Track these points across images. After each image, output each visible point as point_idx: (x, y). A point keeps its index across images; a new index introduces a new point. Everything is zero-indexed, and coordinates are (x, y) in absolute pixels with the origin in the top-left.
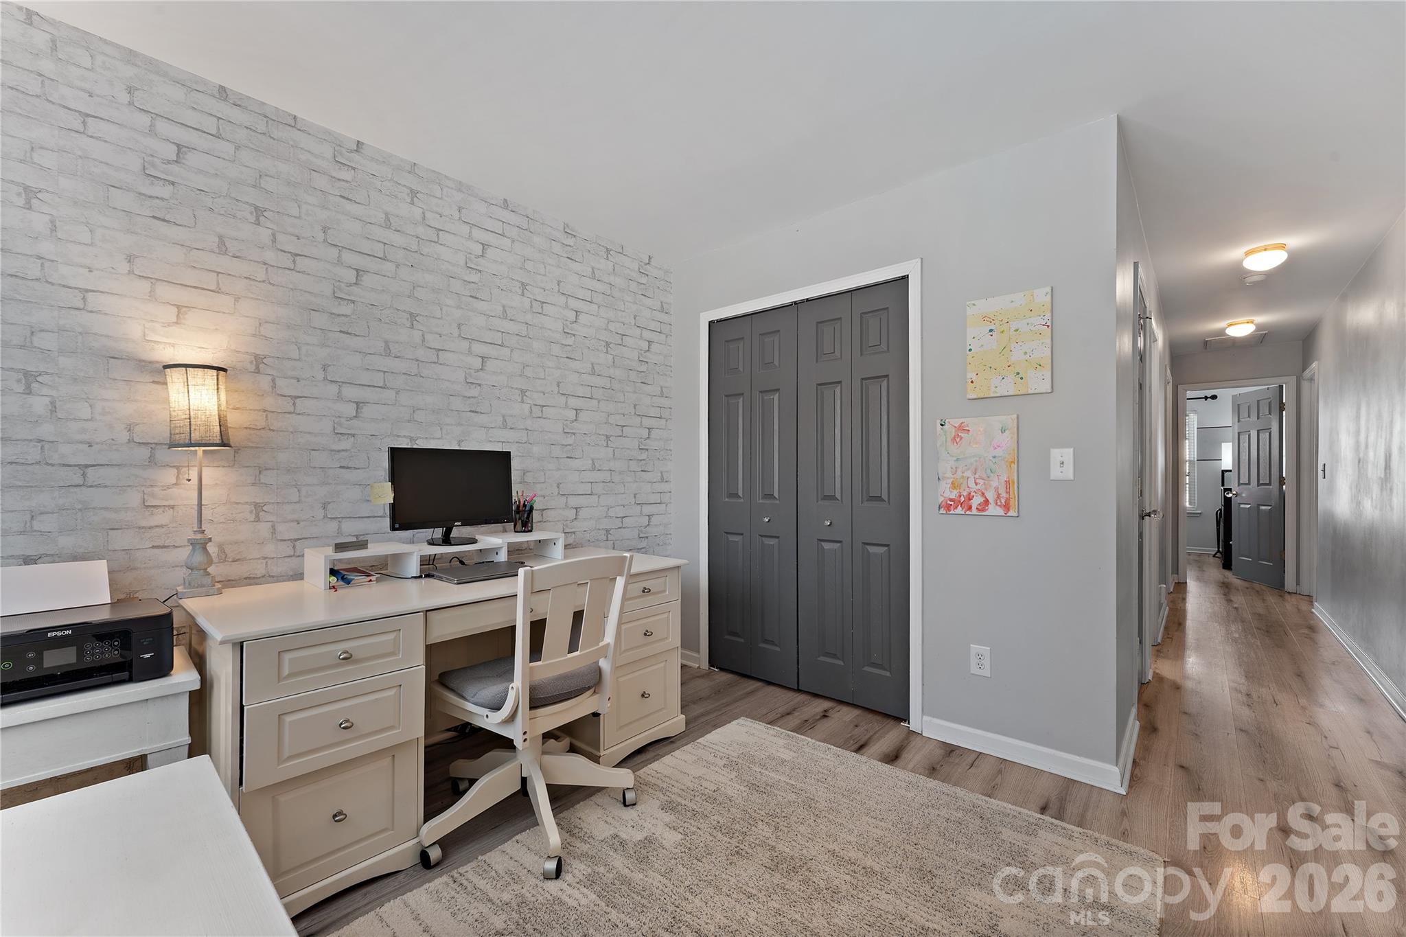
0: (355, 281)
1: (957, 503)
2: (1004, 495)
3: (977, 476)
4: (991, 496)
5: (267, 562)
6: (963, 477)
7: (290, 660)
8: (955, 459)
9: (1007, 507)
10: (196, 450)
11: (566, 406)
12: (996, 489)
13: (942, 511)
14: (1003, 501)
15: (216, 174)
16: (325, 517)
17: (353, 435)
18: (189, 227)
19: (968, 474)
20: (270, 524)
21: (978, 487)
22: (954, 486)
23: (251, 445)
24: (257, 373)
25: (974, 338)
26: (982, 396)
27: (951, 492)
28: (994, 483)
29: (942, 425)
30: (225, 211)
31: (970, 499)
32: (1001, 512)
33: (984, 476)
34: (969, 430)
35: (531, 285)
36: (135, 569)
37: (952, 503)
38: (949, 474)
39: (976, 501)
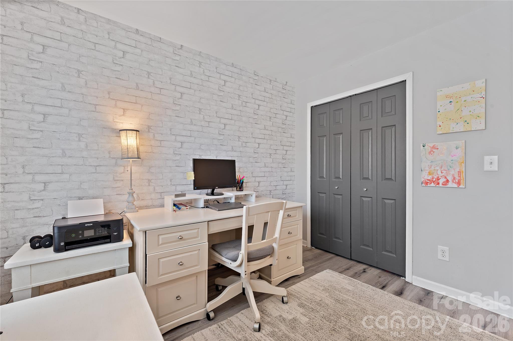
0: (180, 97)
1: (431, 181)
2: (457, 178)
3: (442, 169)
4: (450, 178)
5: (152, 201)
6: (435, 170)
7: (162, 238)
8: (430, 161)
9: (459, 183)
10: (130, 160)
11: (255, 142)
12: (453, 175)
13: (423, 185)
14: (457, 181)
15: (135, 61)
16: (171, 184)
17: (180, 154)
18: (127, 81)
19: (438, 168)
20: (153, 187)
21: (443, 174)
22: (430, 173)
23: (147, 158)
24: (149, 132)
25: (441, 106)
26: (446, 132)
27: (428, 176)
28: (452, 172)
29: (424, 146)
30: (138, 74)
31: (438, 180)
32: (455, 186)
33: (447, 169)
34: (438, 148)
35: (242, 96)
36: (112, 202)
37: (429, 181)
38: (427, 168)
39: (441, 181)
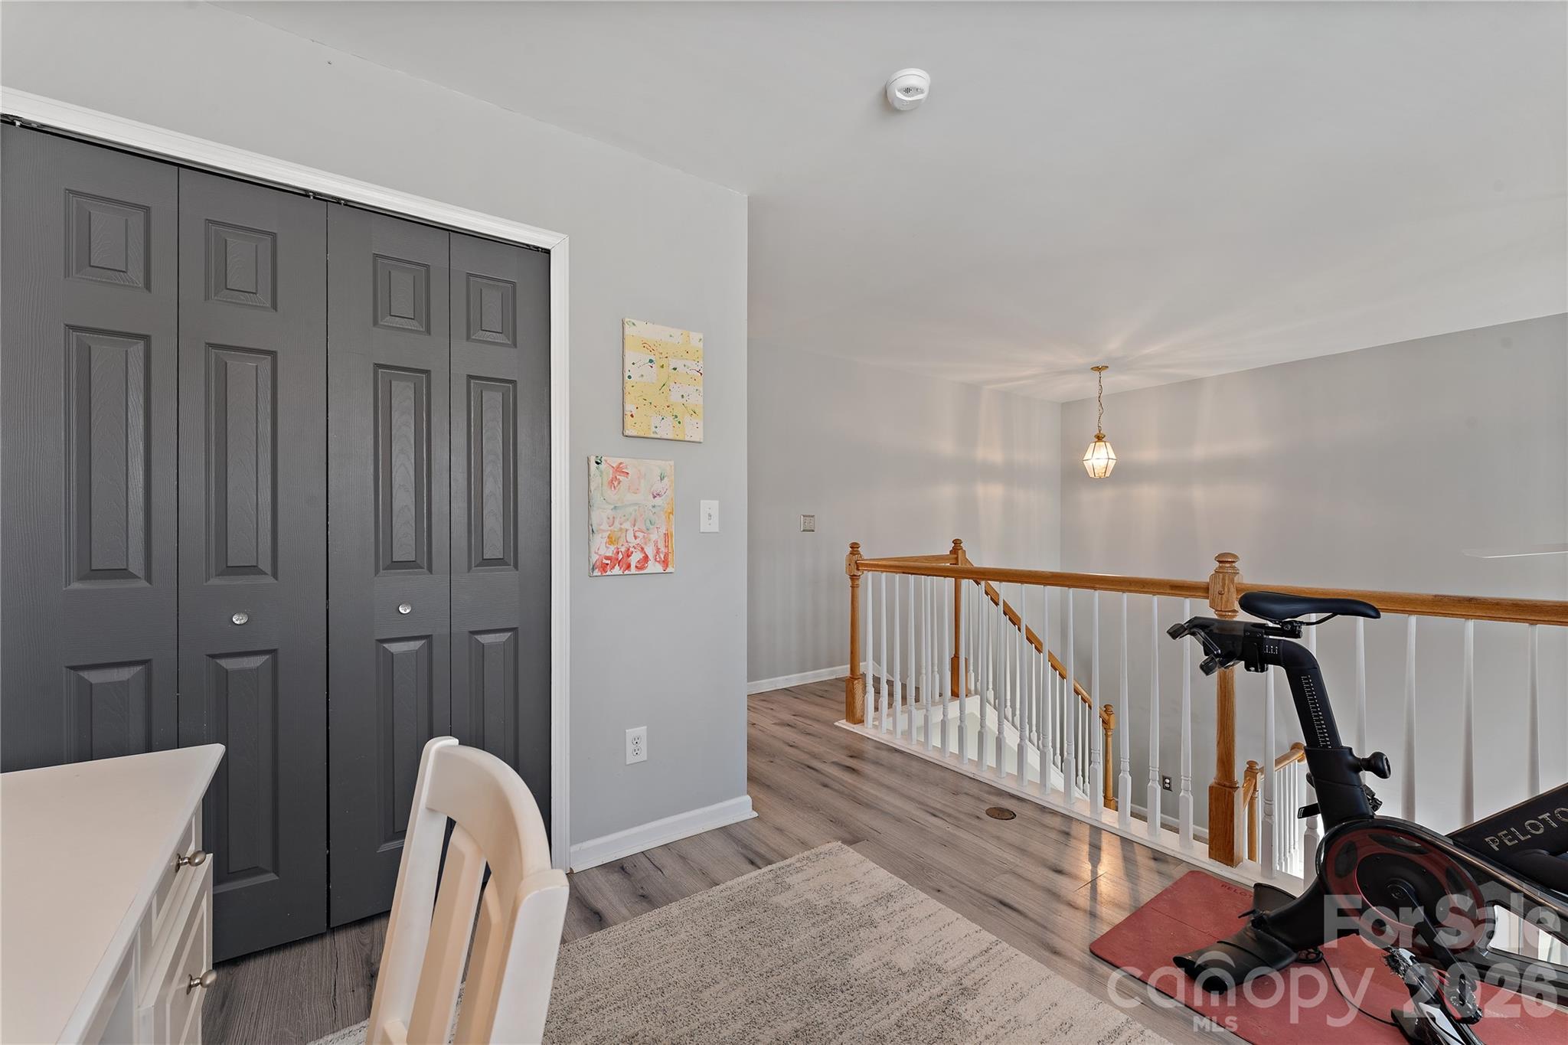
1: (614, 561)
2: (663, 549)
3: (636, 528)
4: (650, 551)
6: (621, 529)
8: (613, 507)
9: (665, 563)
12: (656, 543)
13: (597, 573)
14: (662, 556)
19: (627, 525)
21: (638, 541)
22: (611, 540)
25: (633, 364)
26: (643, 435)
27: (608, 548)
28: (654, 537)
29: (597, 463)
31: (629, 556)
32: (659, 568)
33: (644, 529)
34: (628, 473)
37: (607, 562)
38: (605, 526)
39: (635, 558)
